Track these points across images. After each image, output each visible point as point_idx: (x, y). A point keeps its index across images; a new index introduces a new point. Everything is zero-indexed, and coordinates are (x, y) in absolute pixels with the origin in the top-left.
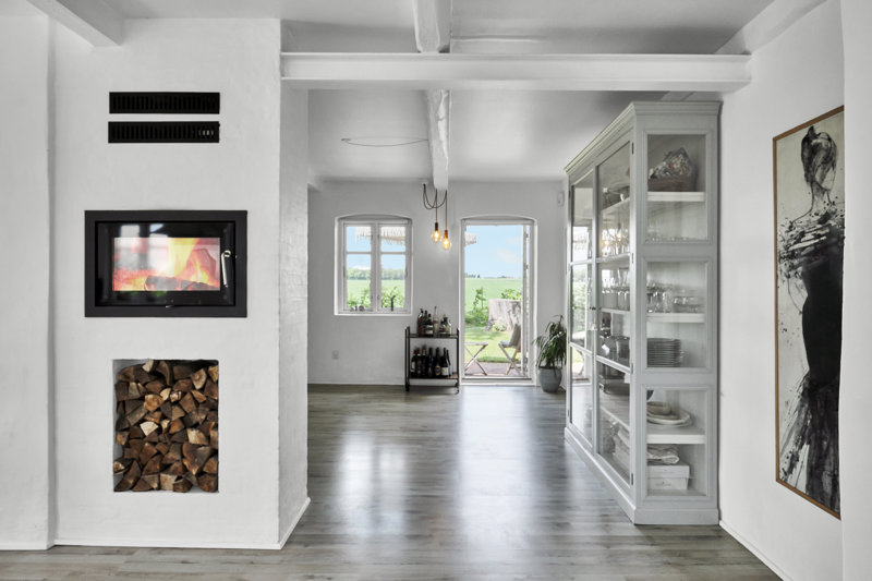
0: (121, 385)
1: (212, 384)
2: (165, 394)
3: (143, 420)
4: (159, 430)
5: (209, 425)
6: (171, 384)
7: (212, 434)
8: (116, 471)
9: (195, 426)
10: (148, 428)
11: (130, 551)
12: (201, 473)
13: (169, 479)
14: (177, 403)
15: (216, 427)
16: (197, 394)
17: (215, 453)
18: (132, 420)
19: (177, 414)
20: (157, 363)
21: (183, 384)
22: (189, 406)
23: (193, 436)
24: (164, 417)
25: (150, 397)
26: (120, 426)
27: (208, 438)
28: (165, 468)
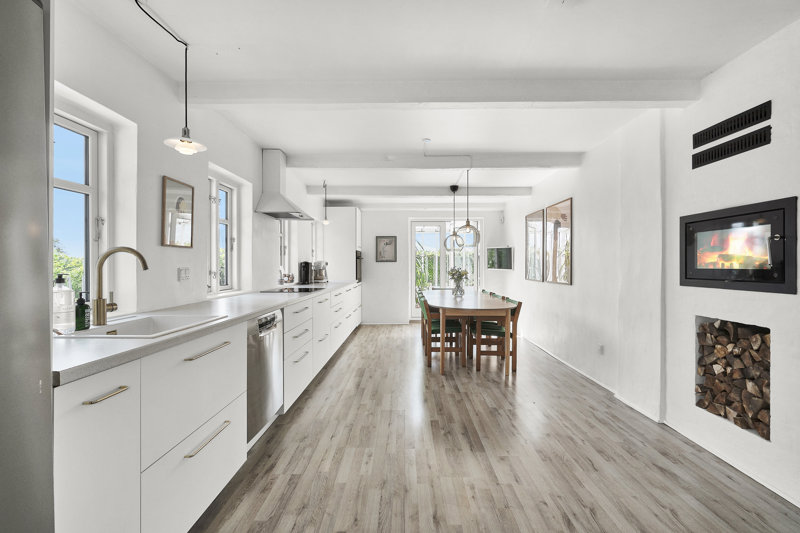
0: (701, 336)
1: (765, 349)
2: (730, 347)
3: (715, 363)
4: (725, 373)
5: (763, 381)
6: (736, 341)
7: (764, 390)
8: (697, 392)
9: (752, 379)
10: (718, 369)
11: (700, 450)
12: (755, 419)
13: (733, 414)
14: (738, 356)
15: (768, 385)
16: (754, 354)
17: (767, 407)
18: (709, 360)
19: (737, 365)
20: (724, 323)
21: (744, 343)
22: (748, 362)
23: (750, 385)
24: (728, 364)
25: (719, 346)
26: (700, 362)
27: (761, 391)
28: (729, 403)
